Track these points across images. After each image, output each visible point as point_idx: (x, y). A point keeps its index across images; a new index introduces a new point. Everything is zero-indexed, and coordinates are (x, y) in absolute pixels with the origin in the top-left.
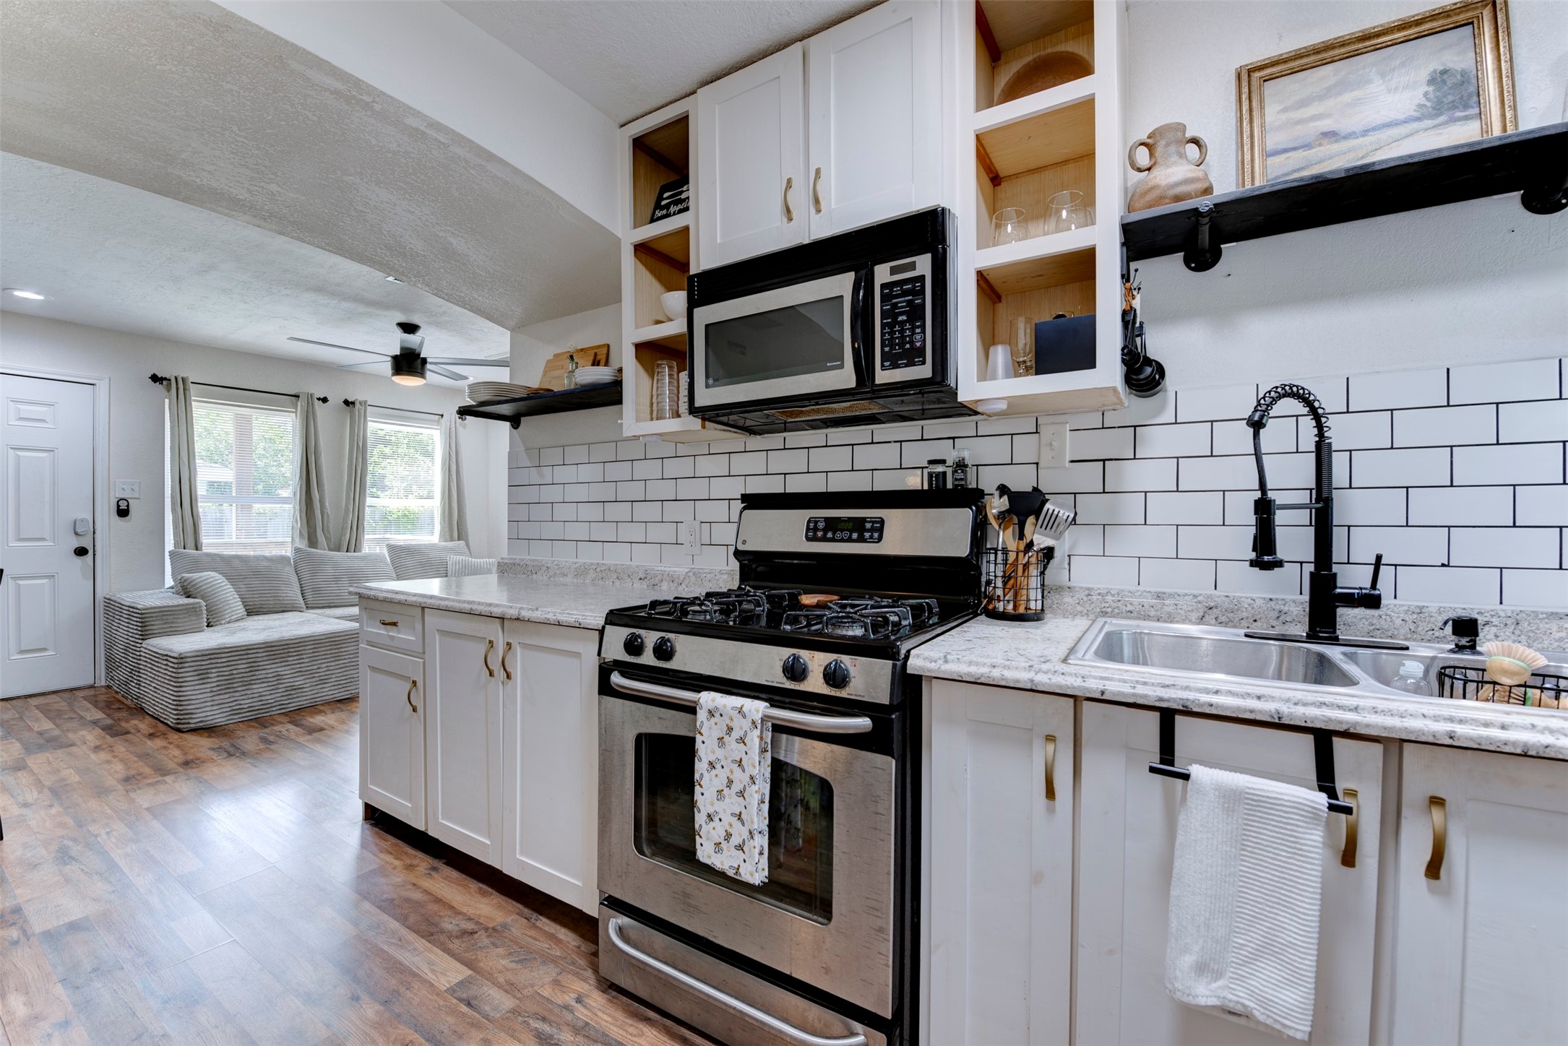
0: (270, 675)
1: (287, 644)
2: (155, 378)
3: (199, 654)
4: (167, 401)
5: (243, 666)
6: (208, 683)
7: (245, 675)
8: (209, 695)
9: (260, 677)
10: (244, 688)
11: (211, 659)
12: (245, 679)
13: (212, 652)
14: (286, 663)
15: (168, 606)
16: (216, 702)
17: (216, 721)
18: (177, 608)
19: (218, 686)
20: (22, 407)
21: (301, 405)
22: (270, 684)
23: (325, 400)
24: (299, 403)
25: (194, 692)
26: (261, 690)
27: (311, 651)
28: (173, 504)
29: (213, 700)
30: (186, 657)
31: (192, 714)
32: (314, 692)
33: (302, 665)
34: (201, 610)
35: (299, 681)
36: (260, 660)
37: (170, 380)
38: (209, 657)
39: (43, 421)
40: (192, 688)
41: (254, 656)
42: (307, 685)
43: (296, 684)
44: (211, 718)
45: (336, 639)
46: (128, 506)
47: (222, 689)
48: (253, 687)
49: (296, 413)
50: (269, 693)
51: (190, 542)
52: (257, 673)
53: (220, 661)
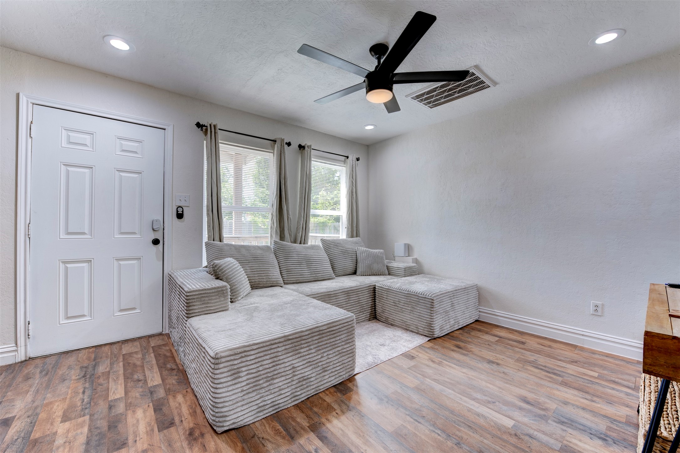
0: (287, 369)
1: (300, 337)
2: (198, 125)
3: (231, 353)
4: (205, 142)
5: (267, 362)
6: (239, 382)
7: (268, 370)
8: (240, 395)
9: (280, 371)
10: (268, 384)
11: (242, 357)
12: (269, 375)
13: (242, 350)
14: (299, 355)
15: (205, 289)
16: (245, 402)
17: (245, 421)
18: (211, 291)
19: (248, 384)
20: (124, 142)
21: (277, 146)
22: (287, 377)
23: (289, 144)
24: (276, 146)
25: (228, 394)
26: (280, 384)
27: (316, 342)
28: (208, 210)
29: (244, 400)
30: (222, 357)
31: (226, 416)
32: (318, 381)
33: (310, 356)
34: (227, 292)
35: (307, 372)
36: (280, 354)
37: (207, 127)
38: (240, 355)
39: (136, 152)
40: (226, 389)
41: (275, 350)
42: (314, 375)
43: (306, 374)
44: (241, 418)
45: (334, 328)
46: (183, 211)
47: (251, 388)
48: (275, 381)
49: (273, 153)
50: (286, 386)
51: (217, 237)
52: (278, 367)
53: (248, 358)
